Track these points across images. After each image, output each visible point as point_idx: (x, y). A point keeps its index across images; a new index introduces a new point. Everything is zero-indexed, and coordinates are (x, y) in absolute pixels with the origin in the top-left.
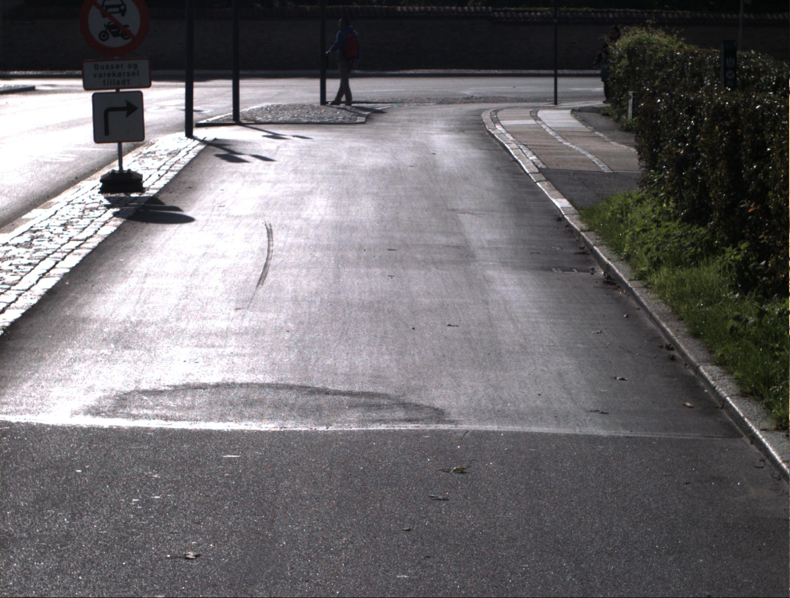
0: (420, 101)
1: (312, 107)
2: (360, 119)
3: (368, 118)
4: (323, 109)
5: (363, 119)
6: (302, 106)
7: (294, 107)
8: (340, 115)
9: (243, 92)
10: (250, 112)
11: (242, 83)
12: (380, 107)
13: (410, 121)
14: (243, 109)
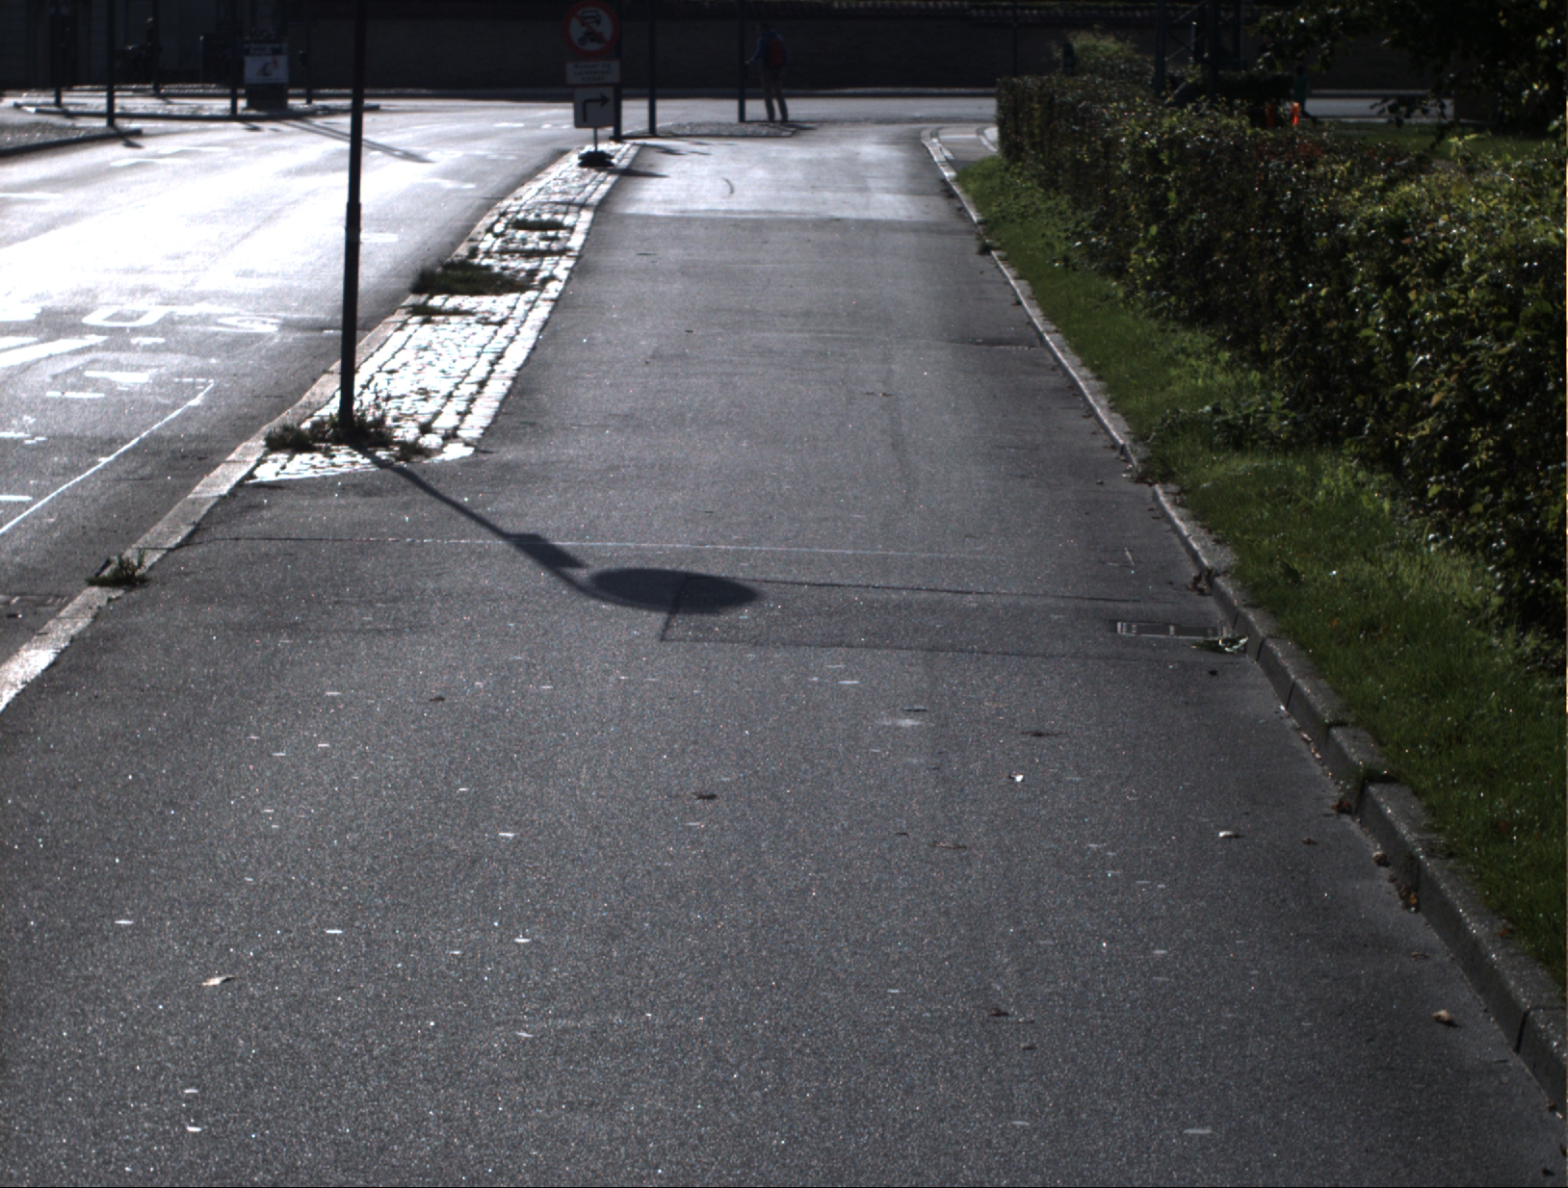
0: (855, 121)
1: (731, 125)
2: (784, 134)
3: (793, 135)
4: (744, 126)
5: (789, 133)
6: (719, 124)
7: (710, 124)
8: (764, 131)
9: (659, 113)
10: (665, 128)
11: (660, 104)
12: (808, 125)
13: (840, 136)
14: (659, 125)
